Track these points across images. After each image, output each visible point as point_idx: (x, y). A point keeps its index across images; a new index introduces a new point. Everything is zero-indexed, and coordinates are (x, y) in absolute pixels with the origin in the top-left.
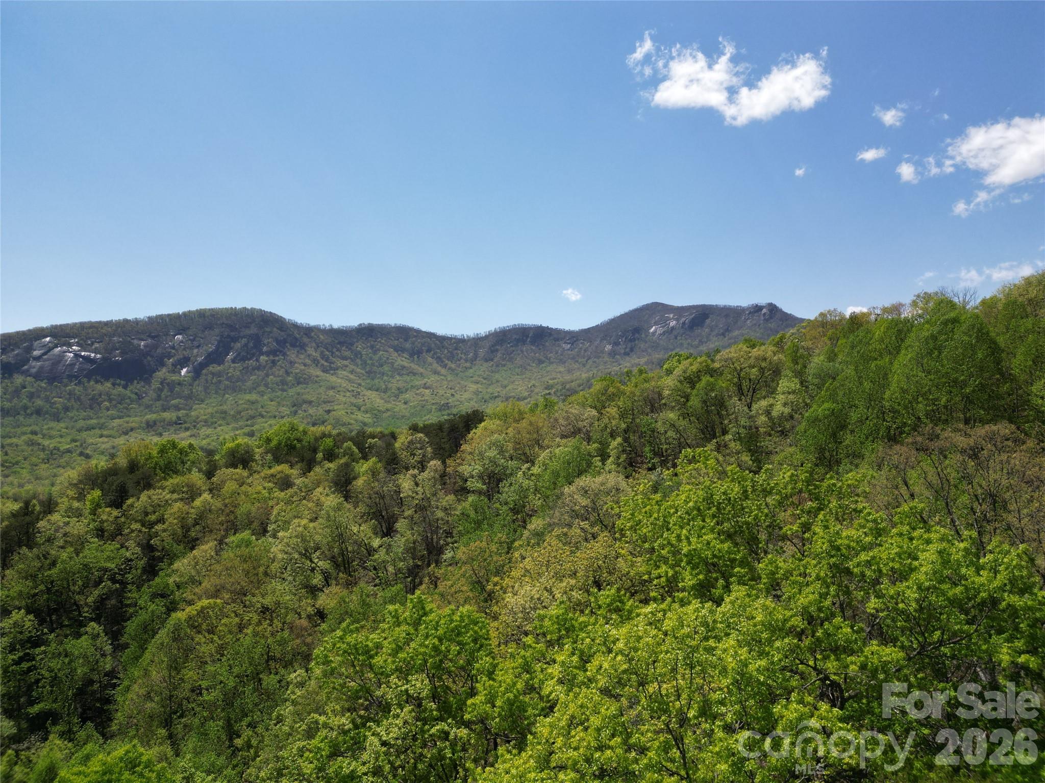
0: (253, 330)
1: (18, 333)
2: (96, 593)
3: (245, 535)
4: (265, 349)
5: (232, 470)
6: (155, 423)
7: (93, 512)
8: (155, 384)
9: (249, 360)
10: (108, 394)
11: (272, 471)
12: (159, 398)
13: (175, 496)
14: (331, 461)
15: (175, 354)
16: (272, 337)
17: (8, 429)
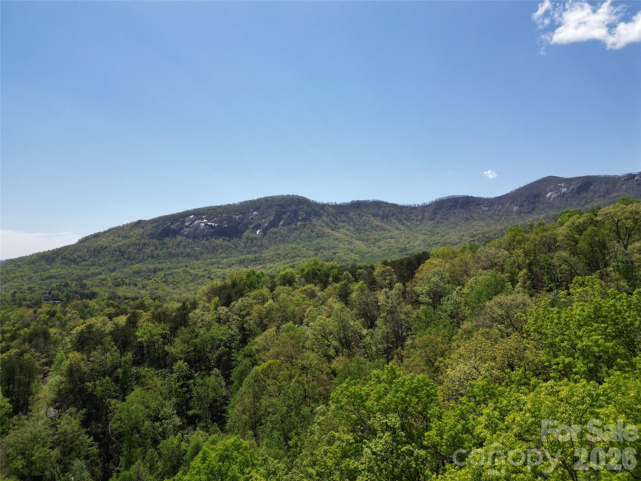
0: (293, 207)
1: (178, 213)
2: (218, 352)
3: (290, 323)
4: (300, 218)
5: (282, 287)
6: (244, 260)
7: (216, 309)
8: (244, 240)
9: (291, 224)
10: (221, 245)
11: (305, 288)
12: (245, 247)
13: (255, 301)
14: (337, 283)
15: (253, 223)
16: (303, 211)
17: (174, 264)
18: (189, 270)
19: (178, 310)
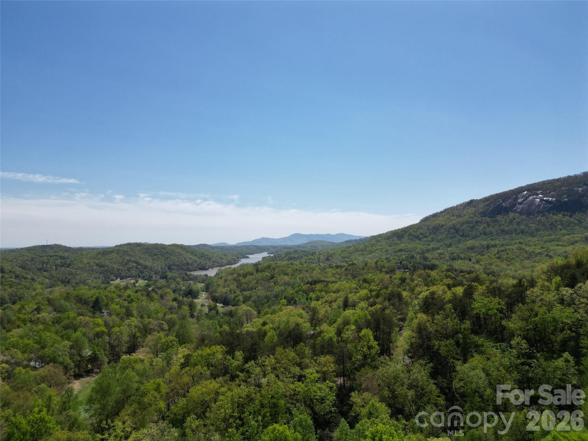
1: (510, 191)
2: (561, 336)
7: (557, 289)
10: (561, 221)
17: (508, 241)
18: (524, 247)
19: (514, 286)
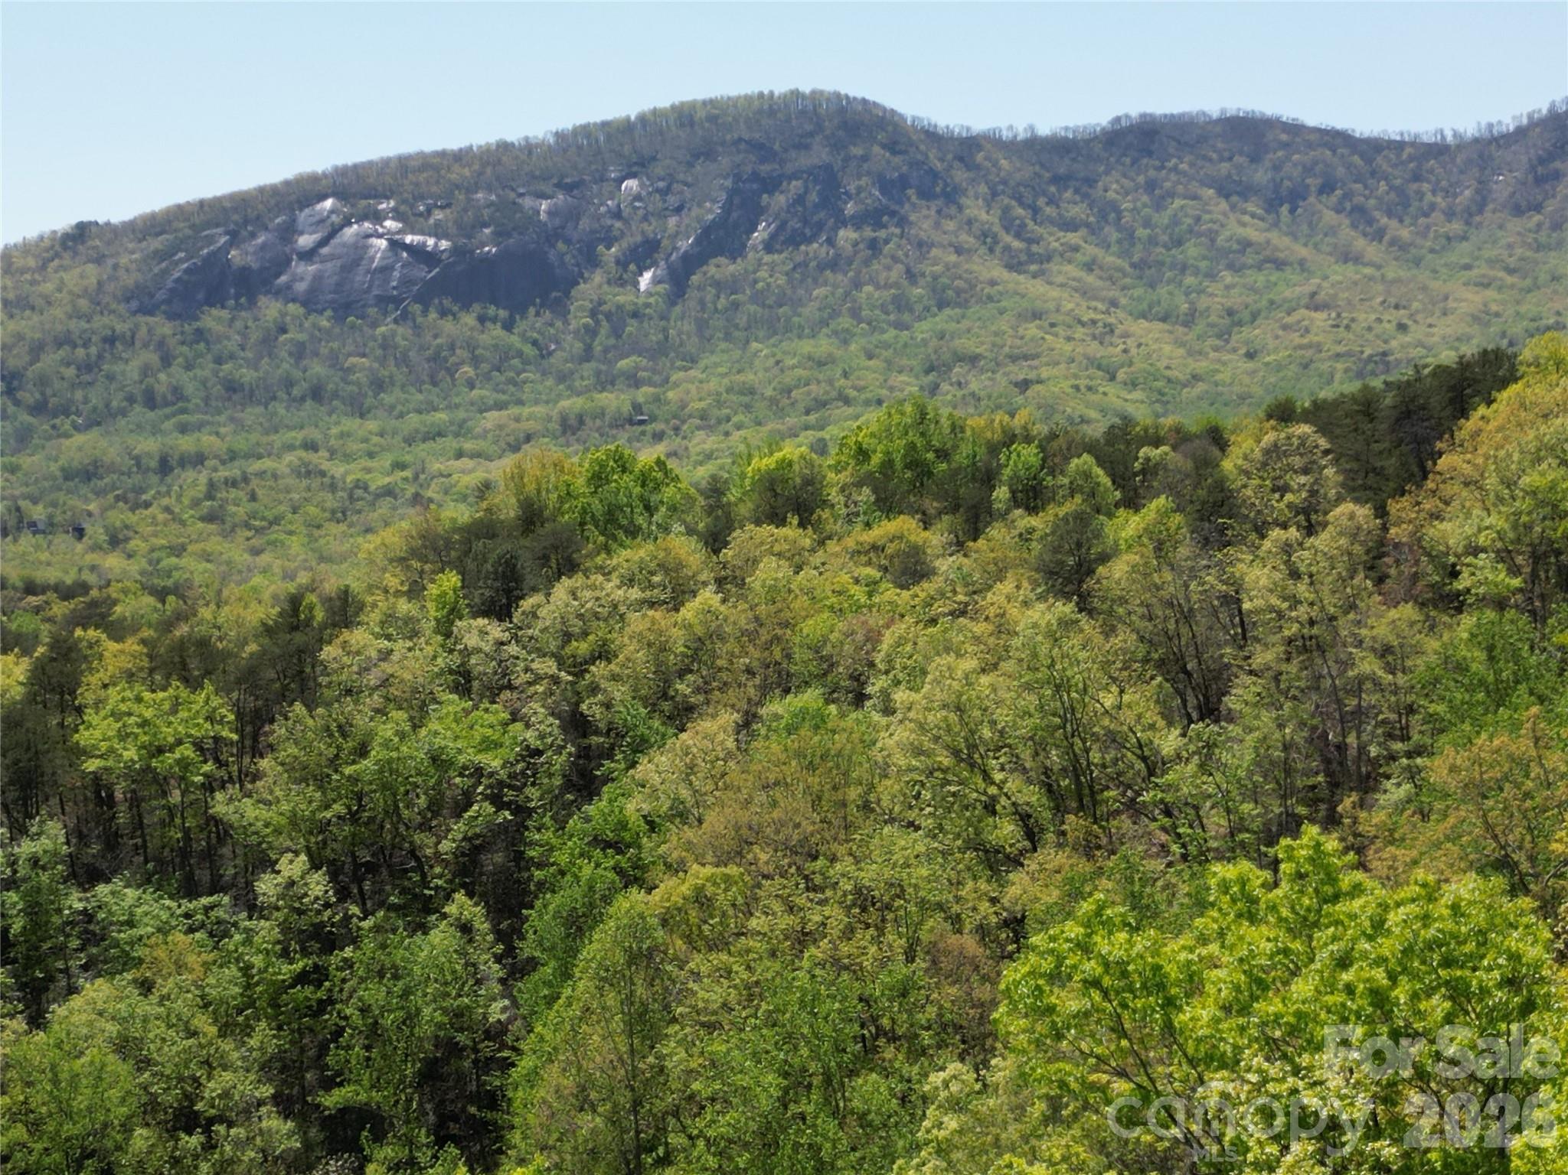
0: (819, 154)
1: (261, 190)
2: (459, 828)
3: (810, 698)
4: (850, 208)
5: (772, 528)
6: (581, 420)
7: (445, 629)
8: (579, 318)
9: (809, 241)
10: (471, 346)
11: (876, 534)
12: (587, 355)
13: (635, 593)
14: (1032, 510)
15: (623, 233)
16: (869, 173)
17: (254, 437)
18: (325, 465)
19: (268, 630)
